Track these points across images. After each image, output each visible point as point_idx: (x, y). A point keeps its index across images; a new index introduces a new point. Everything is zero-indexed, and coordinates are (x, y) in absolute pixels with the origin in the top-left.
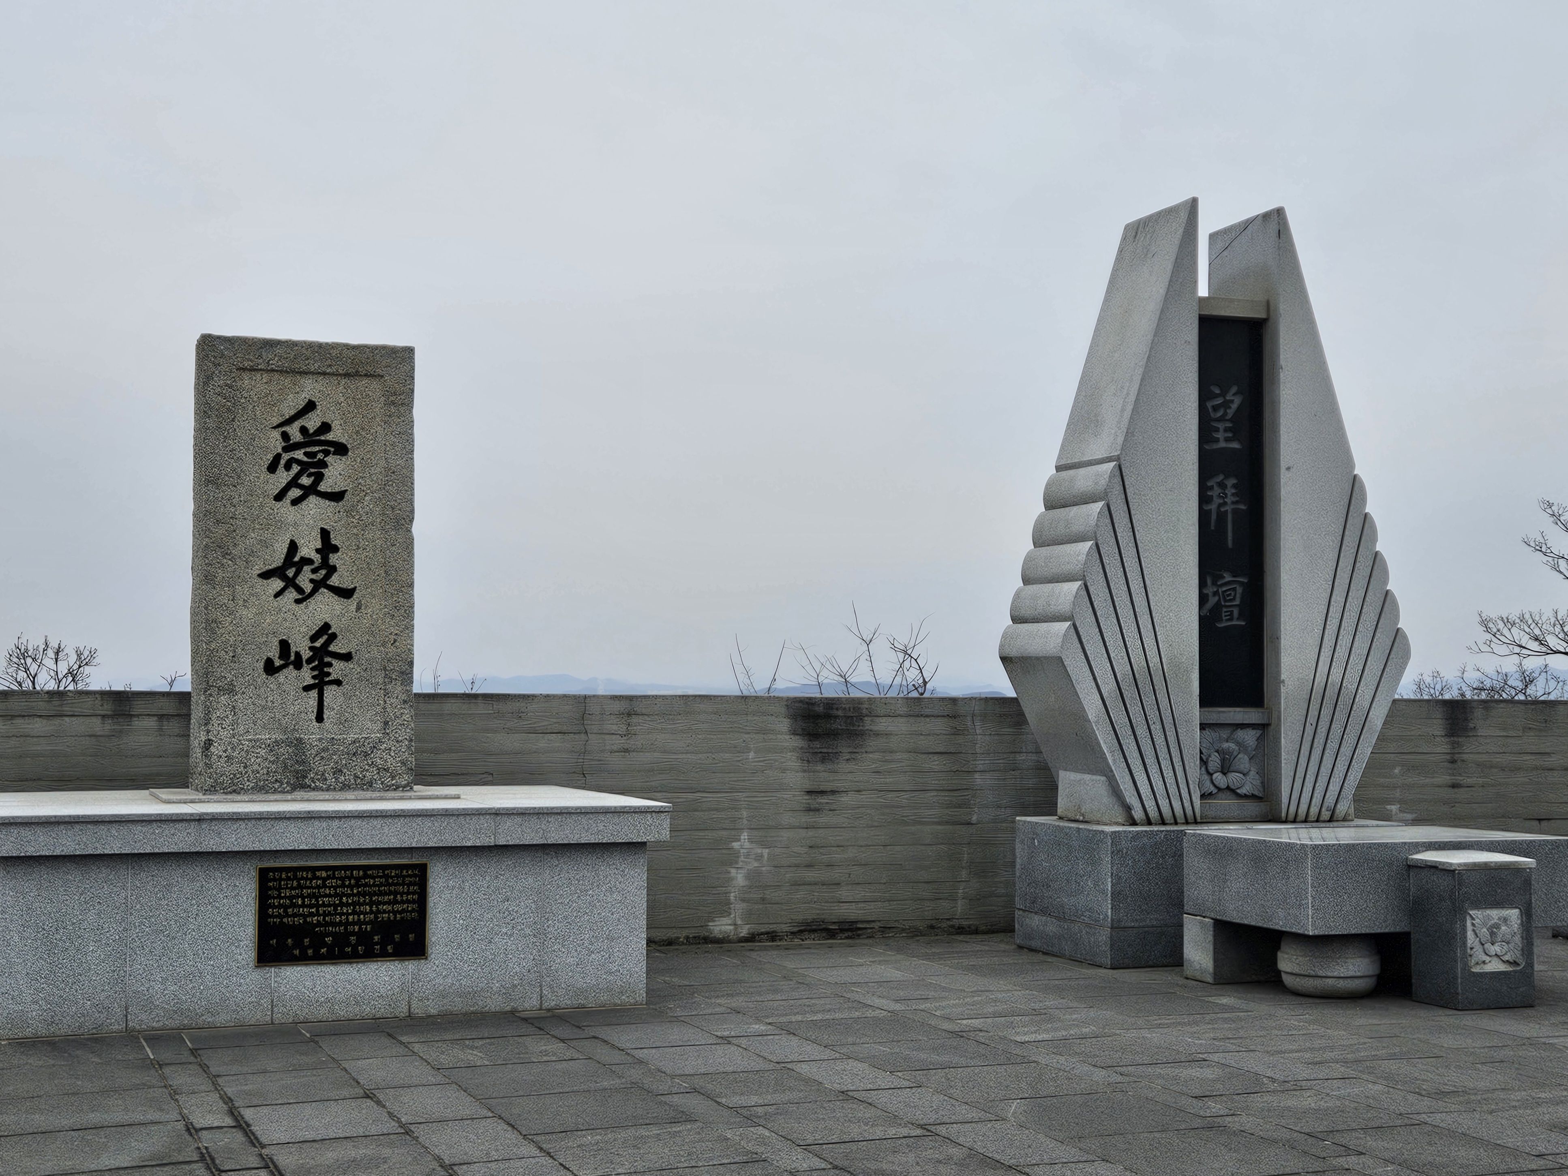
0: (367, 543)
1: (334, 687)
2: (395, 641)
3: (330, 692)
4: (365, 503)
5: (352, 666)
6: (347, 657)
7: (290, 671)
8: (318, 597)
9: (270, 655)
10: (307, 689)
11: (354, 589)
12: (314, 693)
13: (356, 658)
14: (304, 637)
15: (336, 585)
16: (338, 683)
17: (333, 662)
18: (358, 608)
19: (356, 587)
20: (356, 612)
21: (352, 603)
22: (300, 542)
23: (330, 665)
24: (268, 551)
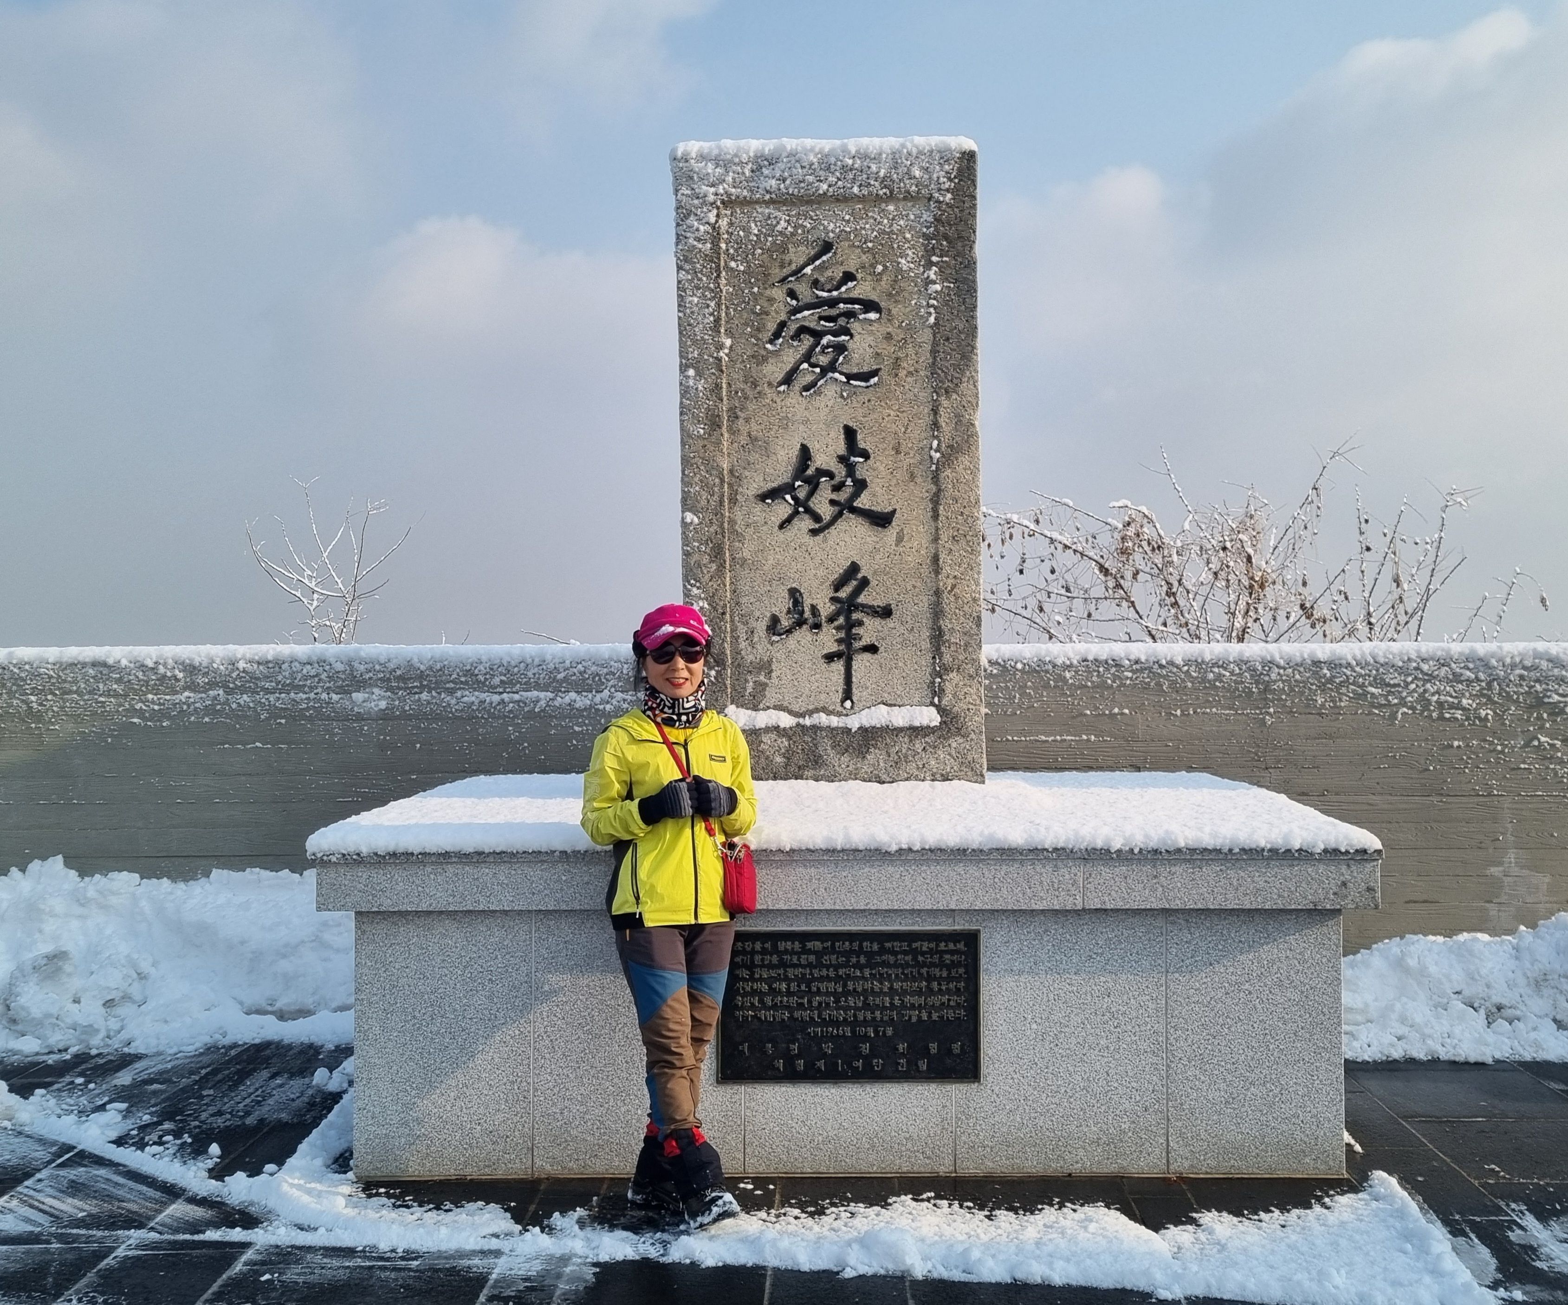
0: (910, 445)
1: (867, 656)
2: (954, 587)
3: (861, 662)
4: (907, 387)
5: (892, 625)
6: (886, 612)
7: (803, 635)
8: (841, 525)
9: (775, 610)
10: (830, 658)
11: (894, 511)
12: (839, 666)
13: (896, 614)
14: (822, 584)
15: (867, 507)
16: (872, 649)
17: (865, 620)
18: (899, 540)
19: (895, 510)
20: (897, 545)
21: (891, 533)
22: (813, 446)
23: (860, 623)
24: (770, 462)
